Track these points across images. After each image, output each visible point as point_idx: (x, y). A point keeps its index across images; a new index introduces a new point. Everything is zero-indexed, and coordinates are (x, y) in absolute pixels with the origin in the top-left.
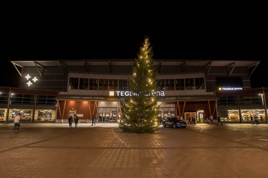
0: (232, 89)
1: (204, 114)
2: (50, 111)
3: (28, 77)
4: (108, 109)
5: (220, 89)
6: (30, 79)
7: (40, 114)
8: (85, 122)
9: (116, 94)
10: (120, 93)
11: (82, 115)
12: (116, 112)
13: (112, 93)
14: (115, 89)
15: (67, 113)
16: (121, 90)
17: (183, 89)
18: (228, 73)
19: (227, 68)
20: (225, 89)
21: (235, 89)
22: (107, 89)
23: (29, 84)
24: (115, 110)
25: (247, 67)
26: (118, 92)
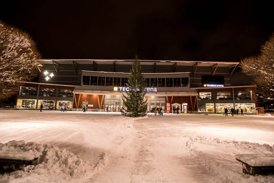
0: (215, 85)
1: (187, 106)
2: (66, 102)
3: (46, 73)
4: (112, 101)
5: (205, 85)
6: (48, 75)
7: (61, 105)
8: (95, 111)
9: (119, 89)
10: (122, 89)
11: (92, 106)
12: (119, 103)
13: (116, 89)
14: (118, 85)
15: (81, 103)
16: (123, 86)
17: (171, 86)
18: (212, 72)
19: (211, 68)
20: (209, 85)
21: (218, 86)
22: (111, 85)
23: (47, 79)
24: (118, 101)
25: (228, 67)
26: (121, 88)
